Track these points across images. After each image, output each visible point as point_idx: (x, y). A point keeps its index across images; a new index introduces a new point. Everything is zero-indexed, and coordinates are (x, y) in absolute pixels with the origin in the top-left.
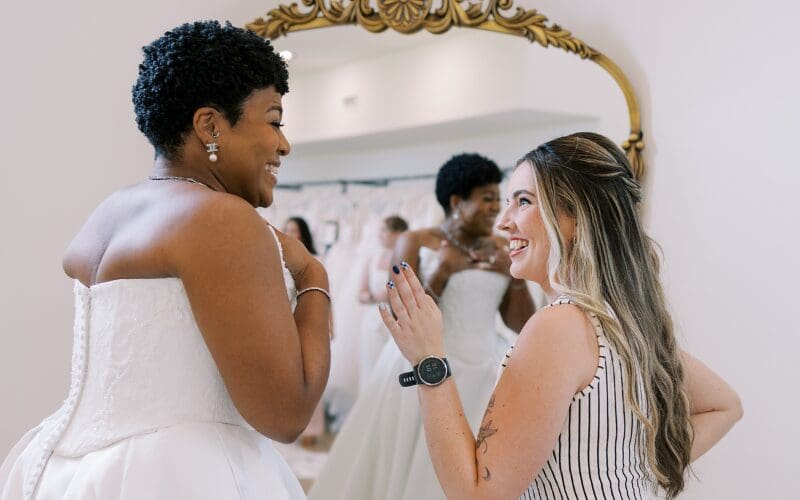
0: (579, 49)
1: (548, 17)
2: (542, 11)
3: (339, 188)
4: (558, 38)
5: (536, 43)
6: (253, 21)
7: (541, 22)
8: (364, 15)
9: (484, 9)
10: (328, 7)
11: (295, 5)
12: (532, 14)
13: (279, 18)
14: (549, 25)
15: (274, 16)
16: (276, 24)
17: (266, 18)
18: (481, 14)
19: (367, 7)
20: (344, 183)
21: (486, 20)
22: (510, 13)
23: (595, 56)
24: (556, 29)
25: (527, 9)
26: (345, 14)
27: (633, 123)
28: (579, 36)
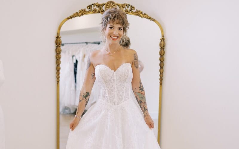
0: (150, 19)
1: (143, 12)
2: (142, 10)
3: (86, 44)
4: (146, 16)
5: (140, 17)
6: (75, 12)
7: (141, 13)
8: (102, 11)
9: (129, 10)
10: (93, 9)
11: (85, 9)
12: (139, 11)
13: (82, 12)
14: (143, 13)
15: (80, 12)
16: (81, 13)
17: (78, 12)
18: (128, 11)
19: (102, 10)
20: (87, 43)
21: (129, 12)
22: (134, 11)
23: (153, 20)
24: (145, 14)
25: (138, 10)
26: (97, 11)
27: (162, 34)
28: (150, 16)
